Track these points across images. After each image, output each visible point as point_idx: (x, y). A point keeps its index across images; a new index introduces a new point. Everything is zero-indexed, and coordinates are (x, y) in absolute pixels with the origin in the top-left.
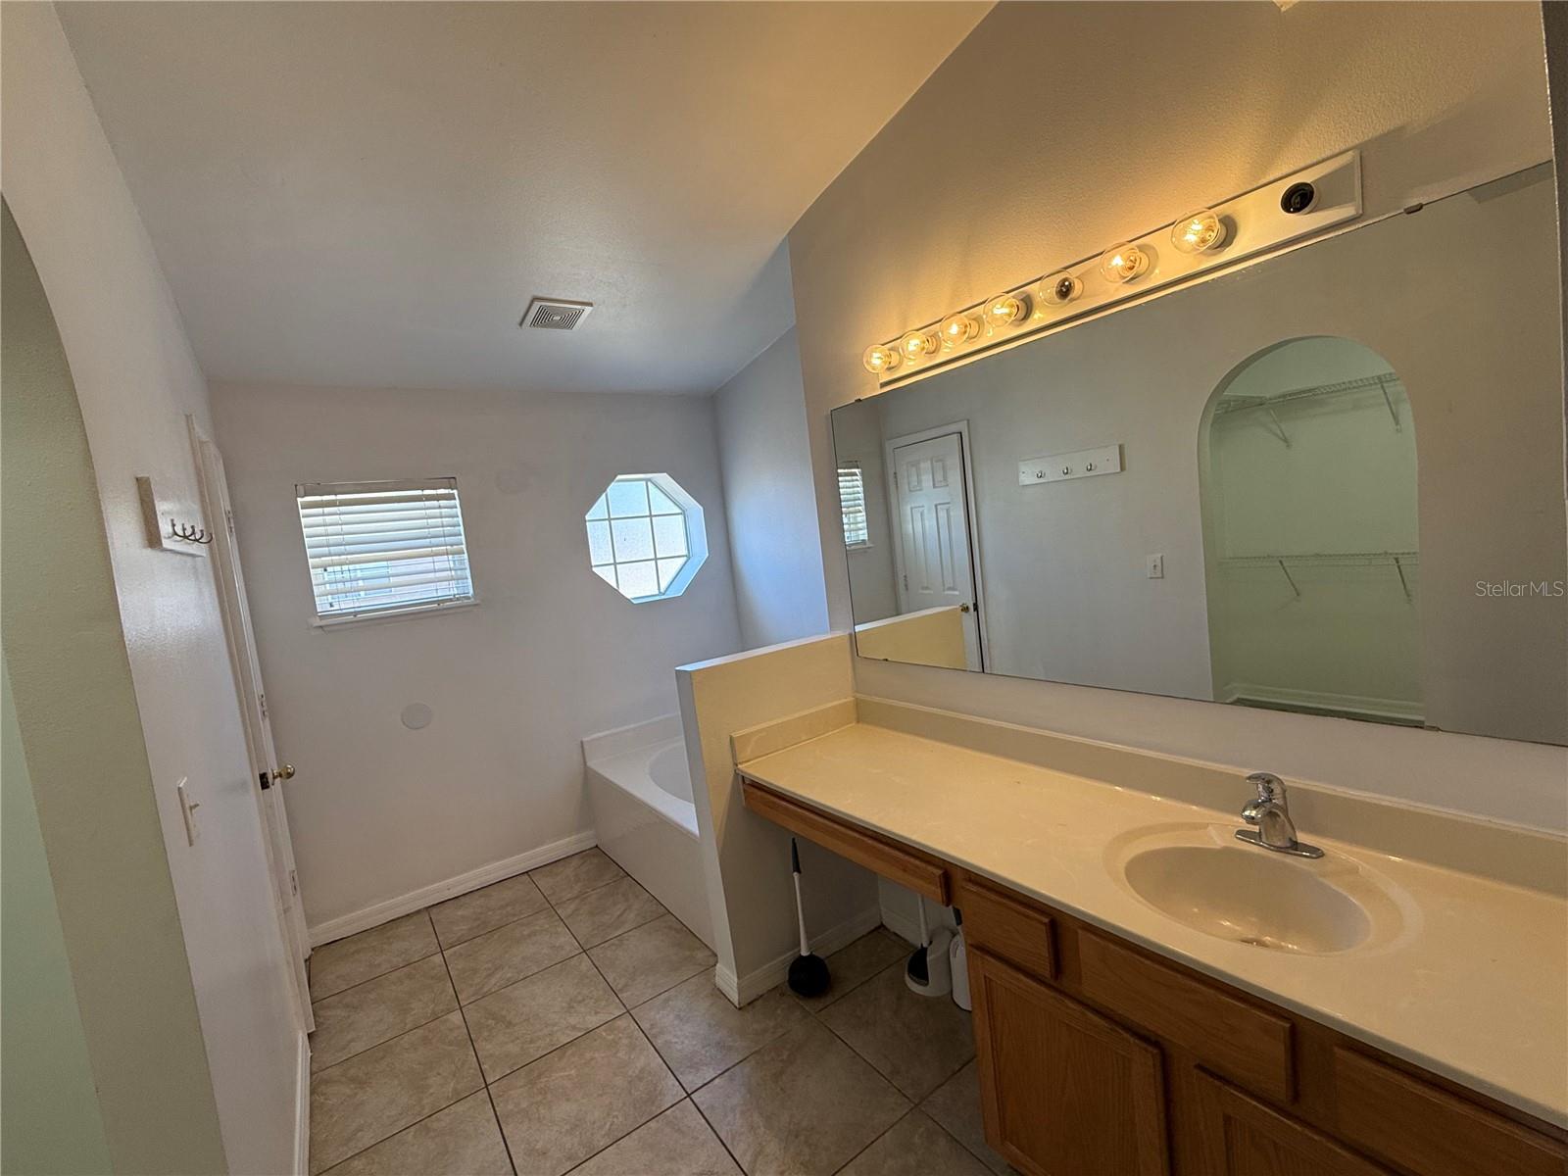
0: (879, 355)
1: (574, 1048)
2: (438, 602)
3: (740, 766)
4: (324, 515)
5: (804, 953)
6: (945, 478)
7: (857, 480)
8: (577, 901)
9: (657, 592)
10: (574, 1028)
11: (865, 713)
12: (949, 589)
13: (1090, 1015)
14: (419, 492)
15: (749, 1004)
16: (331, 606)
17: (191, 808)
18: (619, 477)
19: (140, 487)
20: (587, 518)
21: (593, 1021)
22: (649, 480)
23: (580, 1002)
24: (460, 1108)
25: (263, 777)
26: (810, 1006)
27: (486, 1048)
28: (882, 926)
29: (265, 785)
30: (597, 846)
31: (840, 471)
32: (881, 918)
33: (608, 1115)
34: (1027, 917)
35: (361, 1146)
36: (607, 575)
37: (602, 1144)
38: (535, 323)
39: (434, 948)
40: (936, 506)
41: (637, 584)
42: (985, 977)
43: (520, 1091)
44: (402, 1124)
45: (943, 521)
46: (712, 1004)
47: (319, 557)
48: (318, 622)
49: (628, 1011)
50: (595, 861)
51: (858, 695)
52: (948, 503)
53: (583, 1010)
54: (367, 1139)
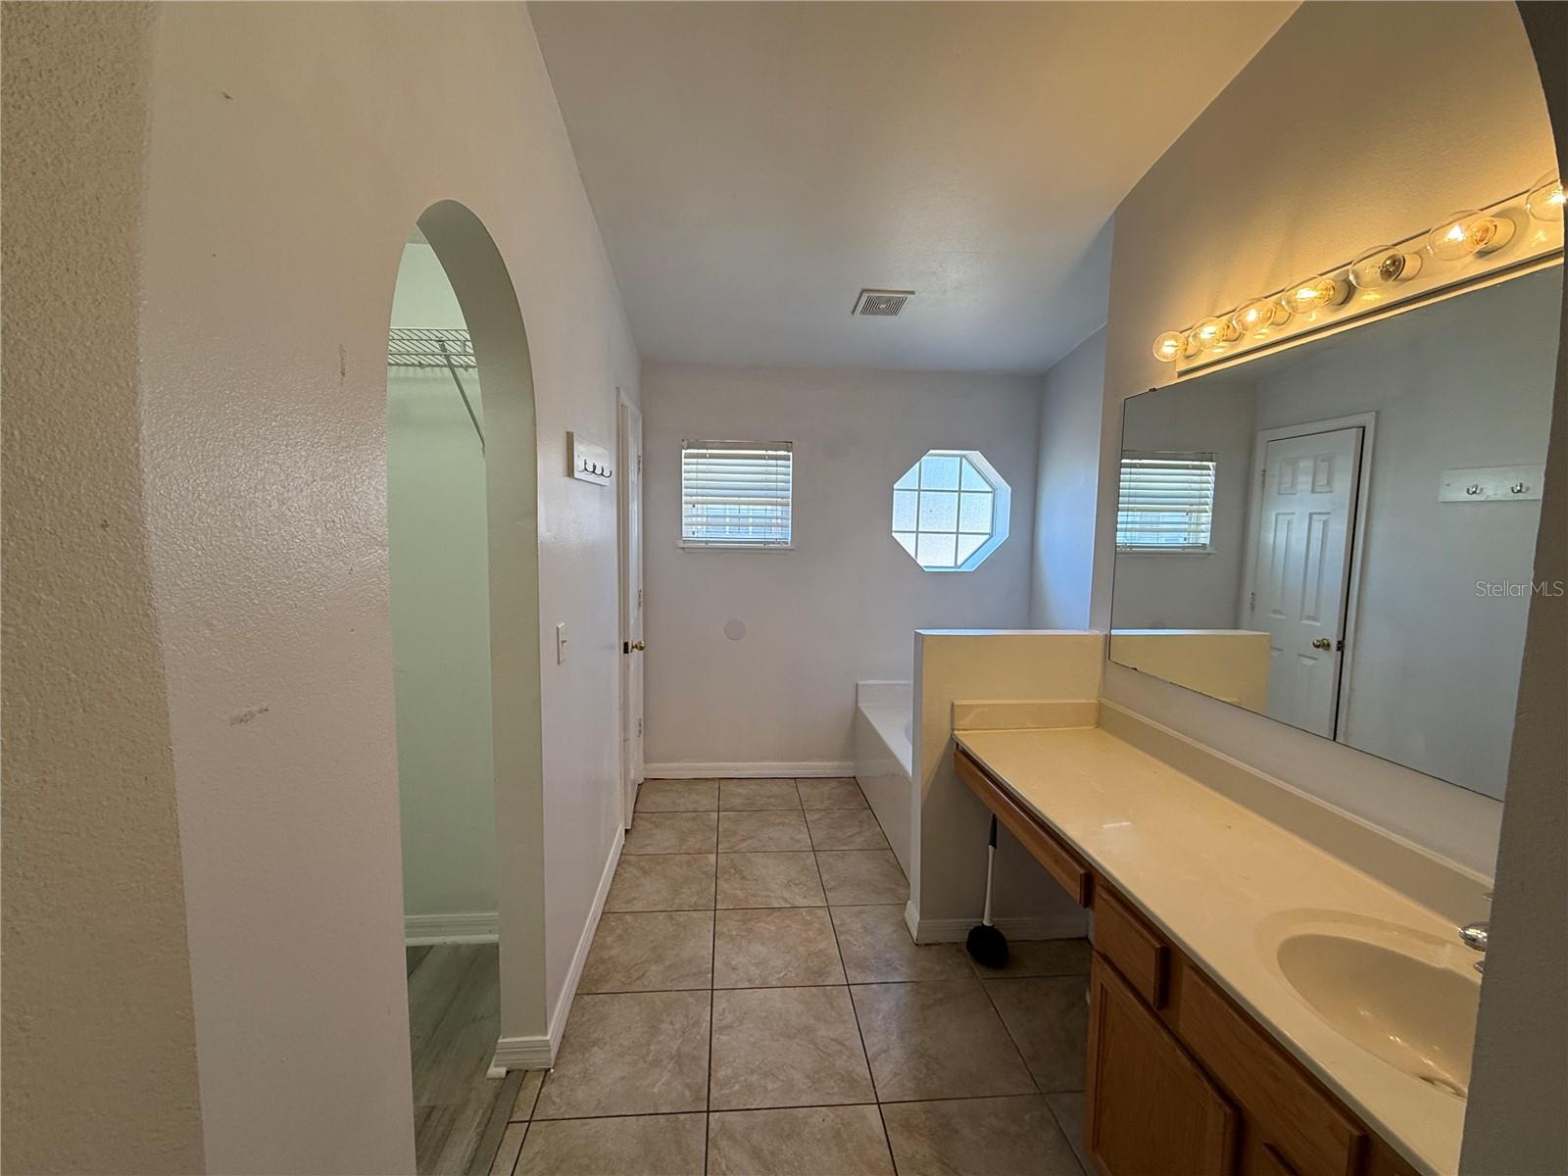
0: (1174, 343)
1: (779, 914)
2: (765, 543)
3: (956, 732)
4: (697, 464)
5: (986, 922)
6: (1329, 482)
7: (1209, 475)
8: (823, 813)
9: (953, 565)
10: (786, 900)
11: (1105, 720)
12: (1309, 618)
13: (1179, 1053)
14: (763, 452)
15: (926, 945)
16: (694, 534)
17: (563, 642)
18: (932, 452)
19: (568, 438)
20: (895, 487)
21: (800, 901)
22: (964, 456)
23: (796, 884)
24: (695, 915)
25: (626, 644)
26: (979, 971)
27: (723, 885)
28: (1086, 939)
29: (626, 651)
30: (854, 777)
31: (1124, 461)
32: (1087, 931)
33: (786, 967)
34: (1142, 936)
35: (634, 909)
36: (907, 543)
37: (774, 983)
38: (865, 311)
39: (715, 808)
40: (1311, 515)
41: (935, 555)
42: (1102, 985)
43: (734, 923)
44: (660, 908)
45: (1317, 533)
46: (895, 932)
47: (690, 496)
48: (682, 545)
49: (828, 907)
50: (850, 788)
51: (1105, 701)
52: (1328, 513)
53: (797, 890)
54: (638, 906)
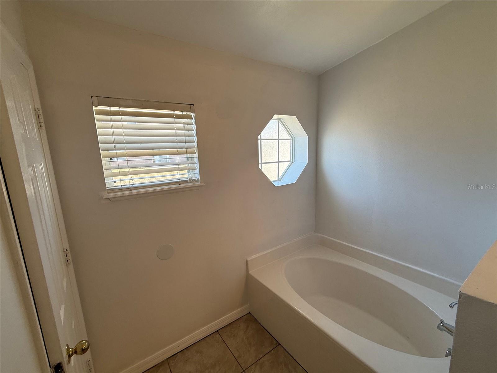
4: (111, 121)
18: (275, 116)
20: (259, 137)
30: (250, 313)
47: (108, 150)
48: (107, 195)
50: (249, 320)
